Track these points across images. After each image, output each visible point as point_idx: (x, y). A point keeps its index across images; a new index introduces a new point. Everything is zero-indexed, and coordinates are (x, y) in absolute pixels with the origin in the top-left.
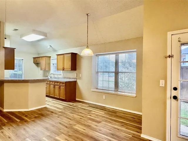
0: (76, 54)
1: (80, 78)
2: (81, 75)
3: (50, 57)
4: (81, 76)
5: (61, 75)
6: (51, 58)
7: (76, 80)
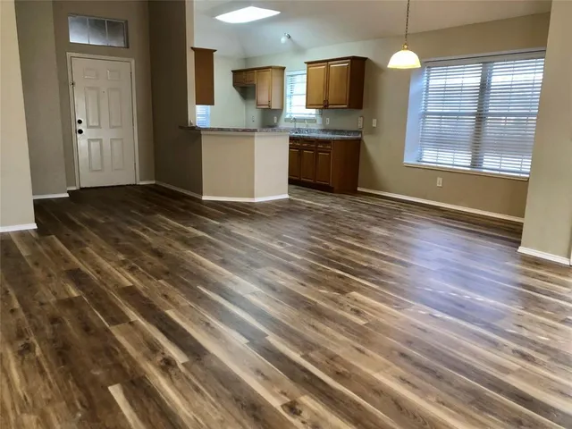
0: (364, 59)
1: (372, 131)
2: (375, 121)
3: (284, 69)
4: (374, 125)
5: (316, 122)
6: (287, 73)
7: (360, 136)
